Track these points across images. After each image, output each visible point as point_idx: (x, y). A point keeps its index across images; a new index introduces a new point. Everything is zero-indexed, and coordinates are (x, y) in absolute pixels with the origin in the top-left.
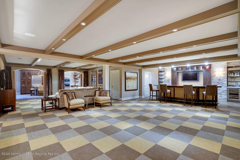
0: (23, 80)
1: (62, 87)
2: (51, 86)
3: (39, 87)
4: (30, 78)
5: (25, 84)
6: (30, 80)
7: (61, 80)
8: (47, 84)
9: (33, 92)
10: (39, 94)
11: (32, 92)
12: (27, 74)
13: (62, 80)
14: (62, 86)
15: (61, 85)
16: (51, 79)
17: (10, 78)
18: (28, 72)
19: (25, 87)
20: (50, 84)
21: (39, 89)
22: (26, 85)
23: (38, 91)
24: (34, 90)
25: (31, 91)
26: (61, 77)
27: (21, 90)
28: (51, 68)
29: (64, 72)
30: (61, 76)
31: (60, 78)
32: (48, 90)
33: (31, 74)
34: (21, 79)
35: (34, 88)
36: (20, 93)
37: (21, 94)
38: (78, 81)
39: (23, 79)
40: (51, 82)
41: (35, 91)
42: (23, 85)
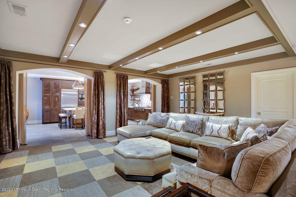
0: (46, 98)
1: (124, 113)
2: (102, 111)
3: (74, 111)
4: (58, 94)
5: (50, 105)
6: (59, 97)
7: (122, 97)
8: (95, 105)
9: (63, 120)
10: (74, 124)
11: (61, 120)
12: (53, 86)
13: (124, 97)
14: (125, 110)
15: (123, 109)
16: (102, 94)
17: (8, 90)
18: (55, 83)
19: (50, 111)
20: (101, 107)
21: (75, 116)
22: (52, 107)
23: (73, 119)
24: (65, 118)
25: (60, 118)
26: (122, 91)
27: (43, 116)
28: (103, 70)
29: (129, 80)
30: (122, 88)
31: (120, 93)
32: (96, 121)
33: (60, 86)
34: (44, 96)
35: (65, 112)
36: (41, 121)
37: (43, 123)
38: (138, 99)
39: (45, 96)
40: (102, 101)
41: (68, 119)
42: (47, 107)
